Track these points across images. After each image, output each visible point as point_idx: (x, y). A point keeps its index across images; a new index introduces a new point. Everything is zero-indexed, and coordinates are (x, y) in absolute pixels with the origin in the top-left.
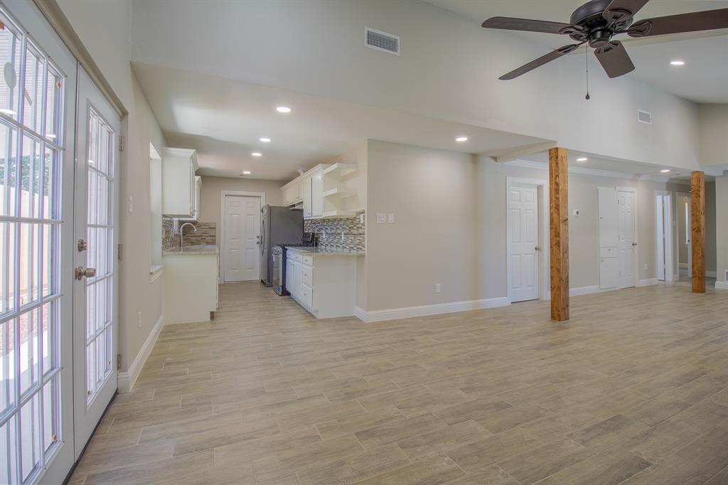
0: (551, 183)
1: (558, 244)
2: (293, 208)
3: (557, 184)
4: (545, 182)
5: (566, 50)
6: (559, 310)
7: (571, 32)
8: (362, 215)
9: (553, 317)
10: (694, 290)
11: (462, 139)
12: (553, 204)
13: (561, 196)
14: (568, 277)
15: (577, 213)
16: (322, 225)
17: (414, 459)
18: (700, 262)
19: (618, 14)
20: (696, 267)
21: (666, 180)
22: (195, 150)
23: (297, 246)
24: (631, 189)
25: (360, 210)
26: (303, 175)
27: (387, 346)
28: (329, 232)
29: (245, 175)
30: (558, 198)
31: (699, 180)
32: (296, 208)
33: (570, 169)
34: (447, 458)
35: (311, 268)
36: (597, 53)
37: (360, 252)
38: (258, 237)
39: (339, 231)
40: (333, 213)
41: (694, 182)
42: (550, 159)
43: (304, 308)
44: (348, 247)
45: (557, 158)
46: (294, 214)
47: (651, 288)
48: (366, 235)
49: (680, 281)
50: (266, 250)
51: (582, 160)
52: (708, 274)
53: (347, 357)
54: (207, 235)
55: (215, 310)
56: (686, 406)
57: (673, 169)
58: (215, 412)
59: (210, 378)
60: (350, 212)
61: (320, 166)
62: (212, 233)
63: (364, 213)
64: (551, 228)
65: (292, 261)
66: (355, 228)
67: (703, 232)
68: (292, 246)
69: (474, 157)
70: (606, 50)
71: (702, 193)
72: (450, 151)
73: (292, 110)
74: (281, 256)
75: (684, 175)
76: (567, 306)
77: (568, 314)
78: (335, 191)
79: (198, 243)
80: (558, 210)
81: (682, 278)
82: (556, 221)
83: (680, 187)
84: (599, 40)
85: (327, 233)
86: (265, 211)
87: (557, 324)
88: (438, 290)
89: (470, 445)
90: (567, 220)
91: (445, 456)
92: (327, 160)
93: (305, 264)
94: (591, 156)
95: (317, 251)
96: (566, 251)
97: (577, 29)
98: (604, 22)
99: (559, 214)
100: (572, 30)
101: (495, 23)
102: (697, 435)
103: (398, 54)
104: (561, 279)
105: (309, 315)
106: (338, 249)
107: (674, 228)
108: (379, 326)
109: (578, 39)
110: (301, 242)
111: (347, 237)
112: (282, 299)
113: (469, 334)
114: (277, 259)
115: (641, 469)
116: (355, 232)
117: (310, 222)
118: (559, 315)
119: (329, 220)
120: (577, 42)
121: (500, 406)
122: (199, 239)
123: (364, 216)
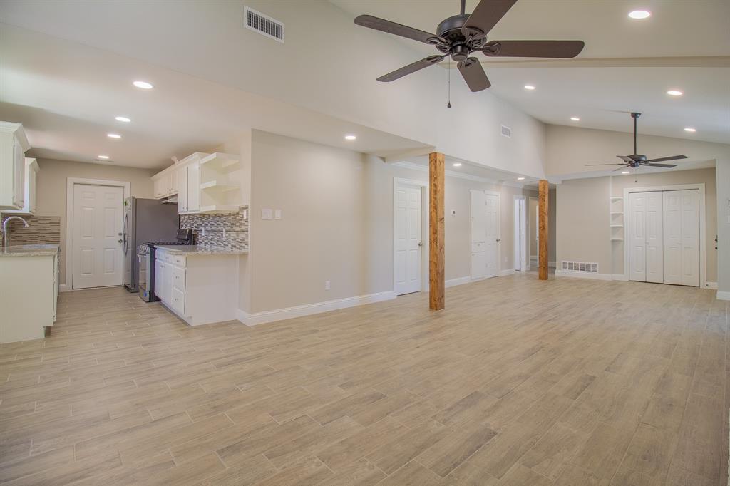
0: (431, 185)
1: (436, 240)
2: (165, 201)
3: (435, 186)
4: (426, 184)
5: (433, 60)
6: (436, 301)
7: (436, 43)
8: (245, 211)
9: (431, 308)
10: (541, 278)
11: (351, 138)
12: (432, 204)
13: (438, 196)
14: (443, 270)
15: (454, 212)
16: (201, 221)
17: (281, 468)
18: (544, 254)
19: (474, 32)
20: (541, 258)
21: (522, 187)
22: (21, 125)
23: (170, 244)
24: (495, 193)
25: (243, 205)
26: (178, 164)
27: (270, 349)
28: (209, 229)
29: (102, 160)
30: (436, 199)
31: (544, 188)
32: (168, 201)
33: (447, 173)
34: (317, 460)
35: (184, 270)
36: (460, 66)
37: (243, 250)
38: (120, 234)
39: (220, 228)
40: (211, 208)
41: (541, 189)
42: (430, 162)
43: (175, 315)
44: (230, 245)
45: (436, 162)
46: (168, 207)
47: (509, 277)
48: (249, 232)
49: (531, 270)
50: (130, 250)
51: (457, 165)
52: (550, 264)
53: (220, 366)
54: (48, 232)
55: (52, 325)
56: (527, 377)
57: (527, 177)
58: (32, 453)
59: (33, 410)
60: (232, 207)
61: (196, 155)
62: (54, 229)
63: (247, 208)
64: (430, 226)
65: (162, 262)
66: (237, 224)
67: (547, 230)
68: (163, 244)
69: (364, 157)
70: (467, 65)
71: (546, 198)
72: (338, 148)
73: (154, 87)
74: (148, 256)
75: (534, 183)
76: (443, 296)
77: (443, 304)
78: (213, 183)
79: (33, 241)
80: (436, 209)
81: (532, 266)
82: (434, 219)
83: (532, 192)
84: (459, 54)
85: (206, 230)
86: (130, 204)
87: (434, 313)
88: (327, 287)
89: (342, 442)
90: (443, 218)
91: (315, 458)
92: (206, 149)
93: (177, 265)
94: (465, 162)
95: (195, 250)
96: (442, 247)
97: (441, 41)
98: (463, 38)
99: (437, 213)
100: (437, 41)
101: (366, 21)
102: (533, 401)
103: (282, 41)
104: (438, 272)
105: (182, 322)
106: (220, 248)
107: (527, 226)
108: (263, 329)
109: (444, 51)
110: (176, 240)
111: (229, 234)
112: (150, 306)
113: (356, 329)
114: (145, 261)
115: (489, 438)
116: (237, 228)
117: (187, 217)
118: (436, 306)
119: (209, 215)
120: (443, 54)
121: (375, 398)
122: (34, 236)
123: (247, 211)
